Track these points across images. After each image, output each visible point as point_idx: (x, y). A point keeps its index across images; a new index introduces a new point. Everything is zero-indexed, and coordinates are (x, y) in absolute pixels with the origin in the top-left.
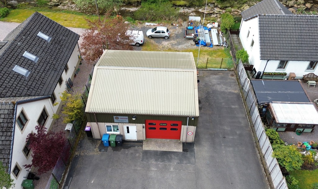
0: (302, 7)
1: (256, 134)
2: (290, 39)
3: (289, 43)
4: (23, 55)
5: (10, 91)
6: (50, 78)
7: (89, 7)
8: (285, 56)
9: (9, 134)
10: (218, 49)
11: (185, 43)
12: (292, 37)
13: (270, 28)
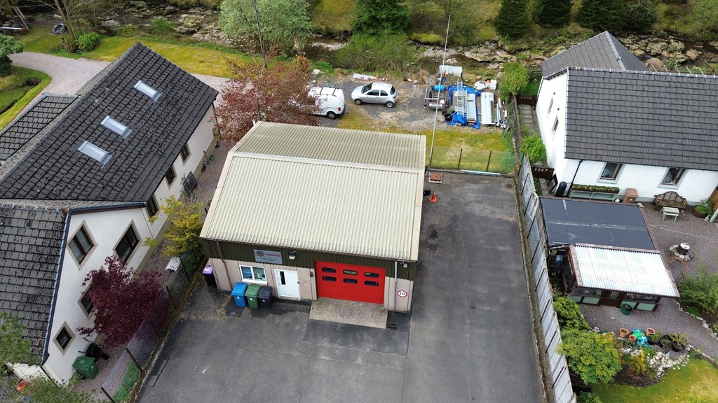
0: (678, 56)
1: (538, 305)
2: (629, 121)
3: (628, 127)
4: (102, 123)
5: (69, 189)
6: (150, 170)
7: (251, 38)
8: (617, 154)
9: (52, 267)
10: (491, 133)
11: (425, 117)
12: (634, 115)
13: (591, 96)
